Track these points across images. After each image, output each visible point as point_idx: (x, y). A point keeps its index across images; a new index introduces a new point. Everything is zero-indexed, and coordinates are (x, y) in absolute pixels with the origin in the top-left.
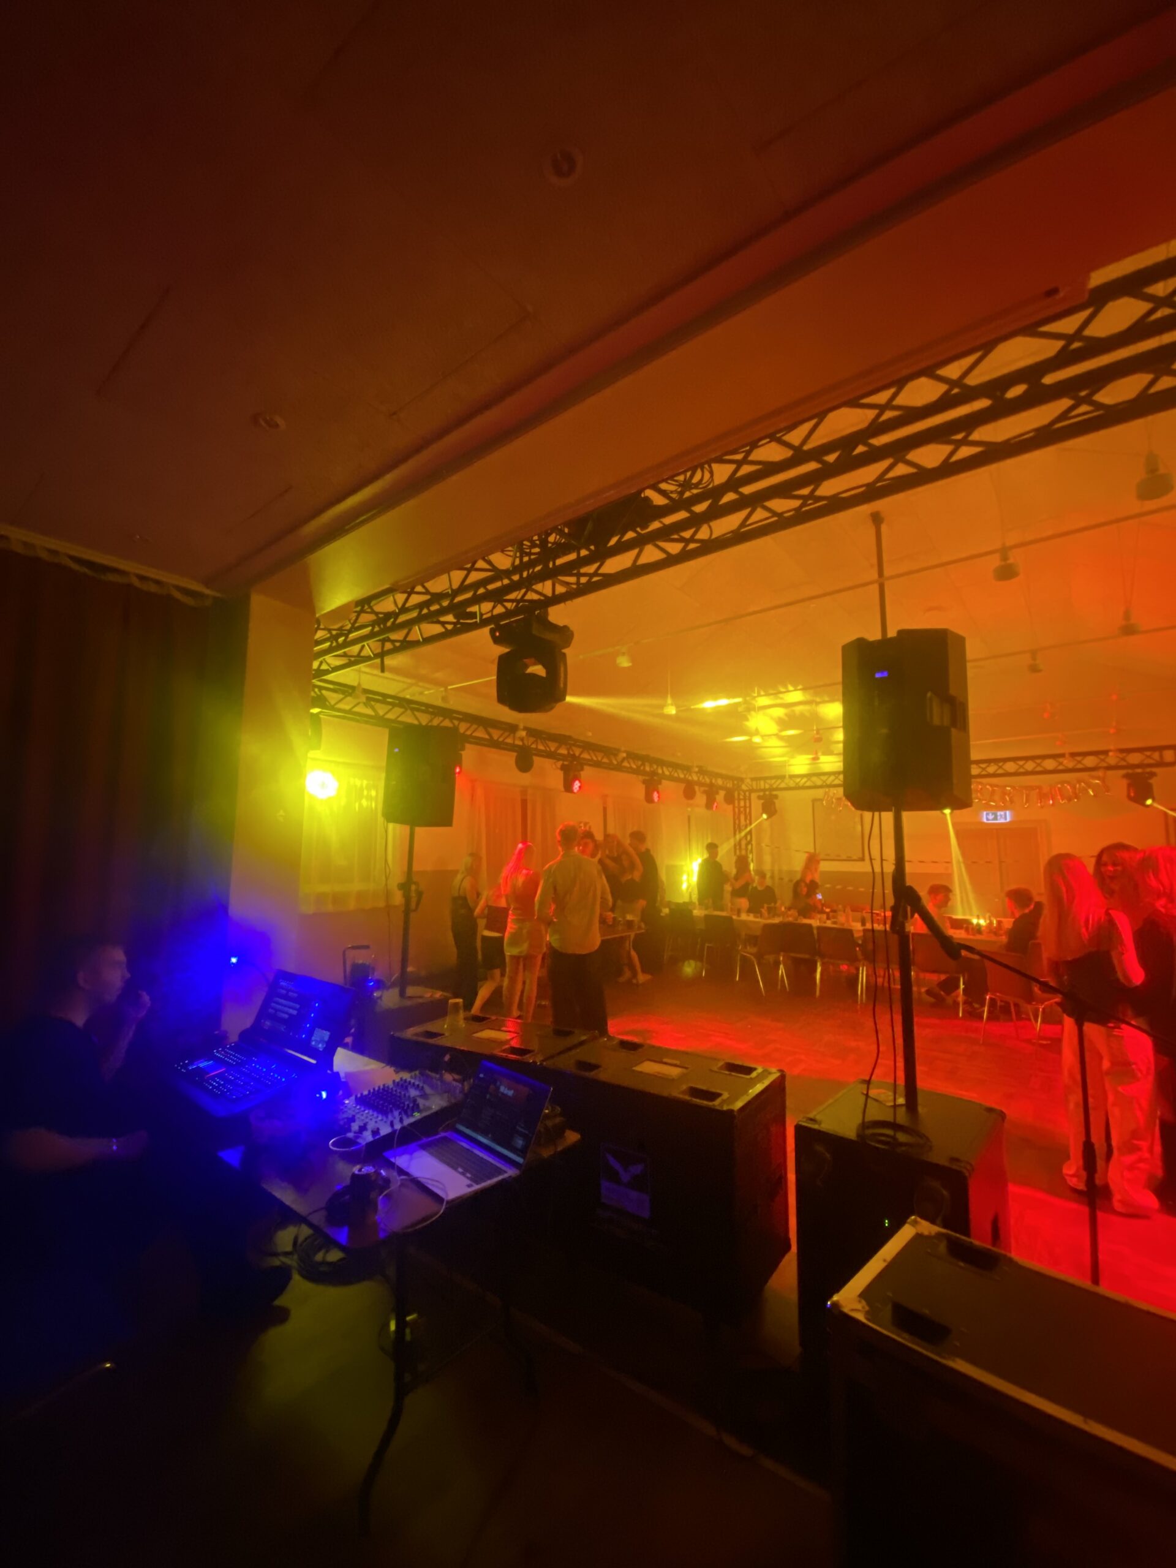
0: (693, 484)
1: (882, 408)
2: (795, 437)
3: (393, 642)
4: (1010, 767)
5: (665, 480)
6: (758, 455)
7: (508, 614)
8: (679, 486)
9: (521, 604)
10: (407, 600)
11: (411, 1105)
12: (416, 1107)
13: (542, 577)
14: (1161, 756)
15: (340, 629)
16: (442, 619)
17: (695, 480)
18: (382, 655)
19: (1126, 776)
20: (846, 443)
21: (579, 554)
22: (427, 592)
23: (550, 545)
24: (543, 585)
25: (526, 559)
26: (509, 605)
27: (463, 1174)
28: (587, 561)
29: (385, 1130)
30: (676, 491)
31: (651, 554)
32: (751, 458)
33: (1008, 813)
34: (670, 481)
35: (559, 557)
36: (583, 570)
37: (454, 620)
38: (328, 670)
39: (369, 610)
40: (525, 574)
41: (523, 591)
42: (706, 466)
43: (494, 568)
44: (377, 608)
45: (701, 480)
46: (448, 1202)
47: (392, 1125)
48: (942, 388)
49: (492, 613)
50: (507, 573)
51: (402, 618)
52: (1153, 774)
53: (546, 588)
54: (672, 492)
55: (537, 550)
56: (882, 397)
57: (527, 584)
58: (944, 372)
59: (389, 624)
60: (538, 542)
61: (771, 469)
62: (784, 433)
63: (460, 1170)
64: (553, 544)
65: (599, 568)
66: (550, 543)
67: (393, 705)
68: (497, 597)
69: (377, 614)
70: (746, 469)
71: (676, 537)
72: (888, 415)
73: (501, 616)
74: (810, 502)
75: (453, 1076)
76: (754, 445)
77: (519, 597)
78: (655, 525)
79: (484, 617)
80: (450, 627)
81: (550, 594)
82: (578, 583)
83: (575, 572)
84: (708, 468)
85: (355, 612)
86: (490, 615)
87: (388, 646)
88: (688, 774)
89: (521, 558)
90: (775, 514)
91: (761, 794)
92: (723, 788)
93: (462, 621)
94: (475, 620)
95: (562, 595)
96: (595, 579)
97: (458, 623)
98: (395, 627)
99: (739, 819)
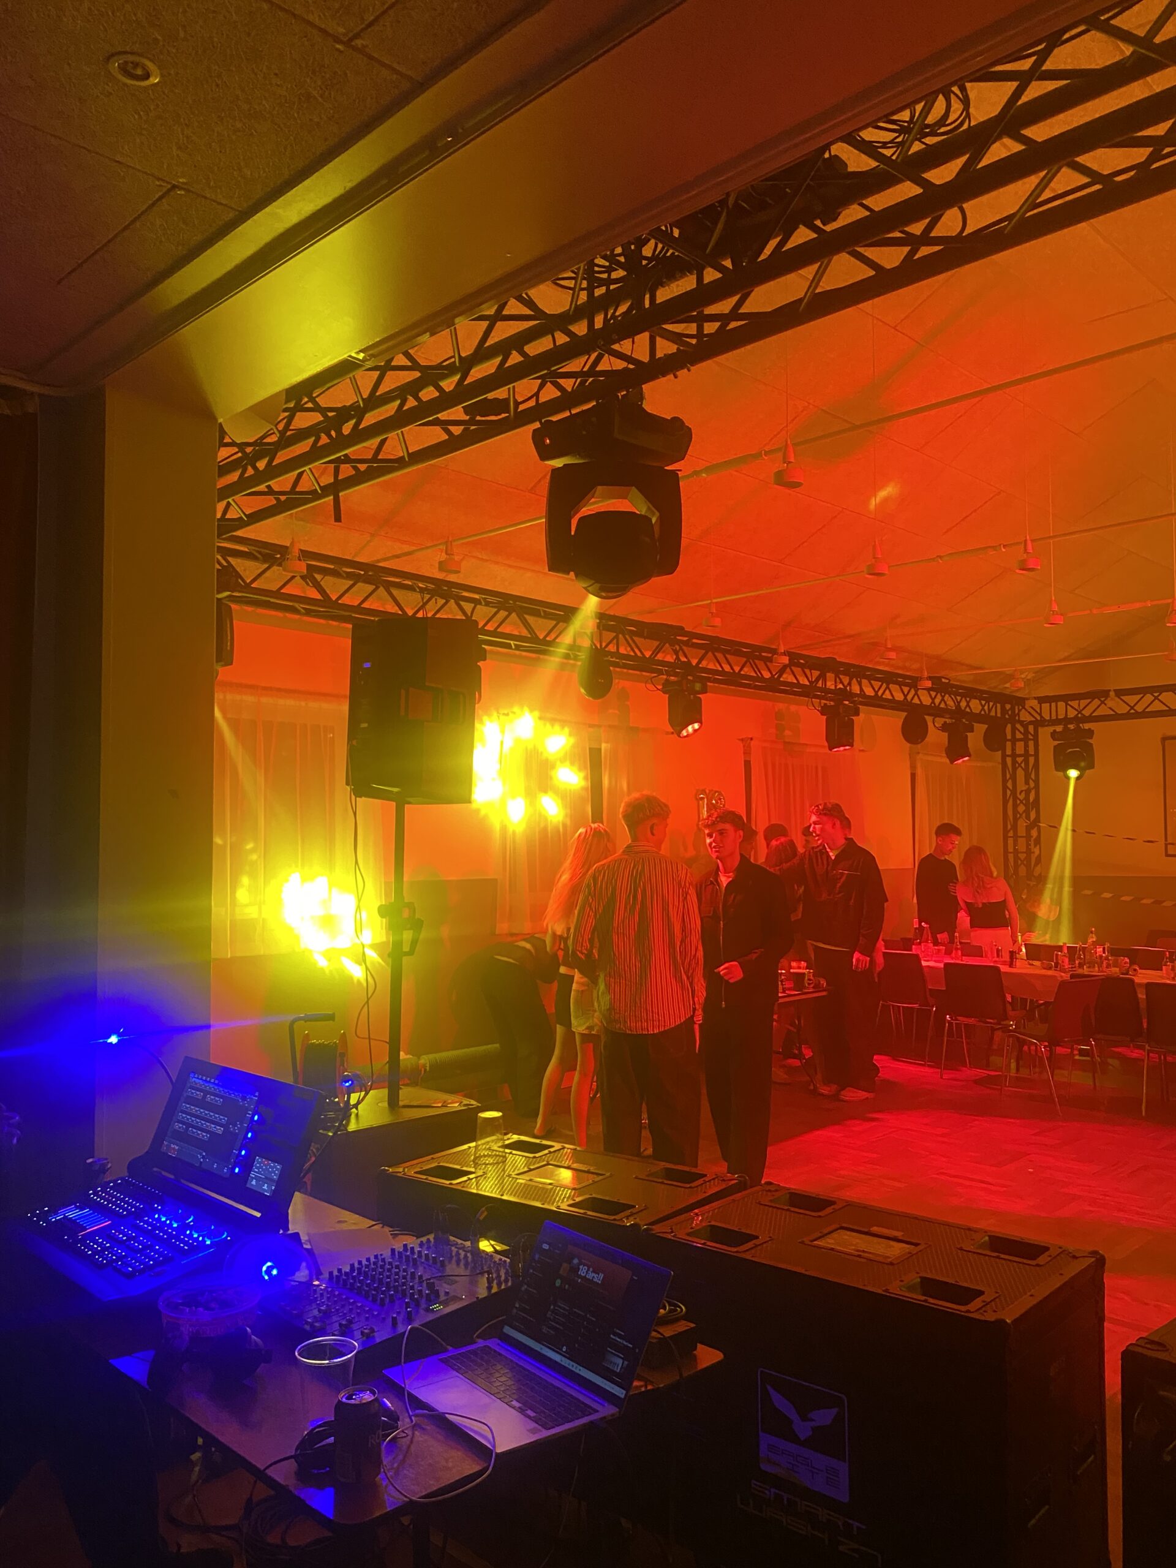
0: (928, 126)
3: (355, 462)
5: (873, 123)
6: (1062, 58)
7: (566, 400)
8: (900, 131)
9: (590, 380)
10: (378, 383)
11: (426, 1292)
12: (434, 1295)
13: (627, 328)
16: (443, 416)
17: (932, 118)
18: (335, 488)
21: (700, 279)
22: (415, 366)
23: (645, 263)
24: (633, 342)
25: (599, 292)
26: (568, 384)
27: (523, 1411)
28: (717, 291)
29: (384, 1334)
30: (891, 142)
31: (844, 271)
32: (1048, 66)
34: (881, 125)
35: (662, 285)
36: (710, 310)
37: (466, 417)
38: (241, 520)
39: (310, 405)
40: (599, 322)
41: (594, 356)
42: (955, 89)
43: (539, 313)
44: (323, 402)
45: (945, 116)
46: (499, 1456)
47: (394, 1325)
49: (537, 400)
50: (562, 321)
51: (370, 418)
53: (638, 347)
54: (885, 145)
55: (620, 273)
57: (602, 340)
59: (347, 430)
60: (622, 259)
61: (1088, 85)
62: (1114, 12)
63: (518, 1404)
64: (651, 260)
65: (741, 303)
66: (646, 258)
67: (356, 579)
68: (544, 368)
69: (323, 411)
70: (1036, 90)
71: (894, 234)
73: (553, 406)
76: (1055, 40)
77: (586, 368)
78: (852, 214)
79: (521, 408)
80: (457, 430)
81: (646, 359)
82: (700, 334)
84: (958, 92)
85: (285, 410)
86: (532, 403)
87: (346, 471)
88: (913, 692)
89: (590, 290)
90: (1095, 176)
91: (1059, 728)
92: (980, 718)
93: (478, 418)
94: (503, 415)
95: (668, 357)
96: (733, 325)
97: (472, 421)
98: (359, 435)
99: (1014, 778)
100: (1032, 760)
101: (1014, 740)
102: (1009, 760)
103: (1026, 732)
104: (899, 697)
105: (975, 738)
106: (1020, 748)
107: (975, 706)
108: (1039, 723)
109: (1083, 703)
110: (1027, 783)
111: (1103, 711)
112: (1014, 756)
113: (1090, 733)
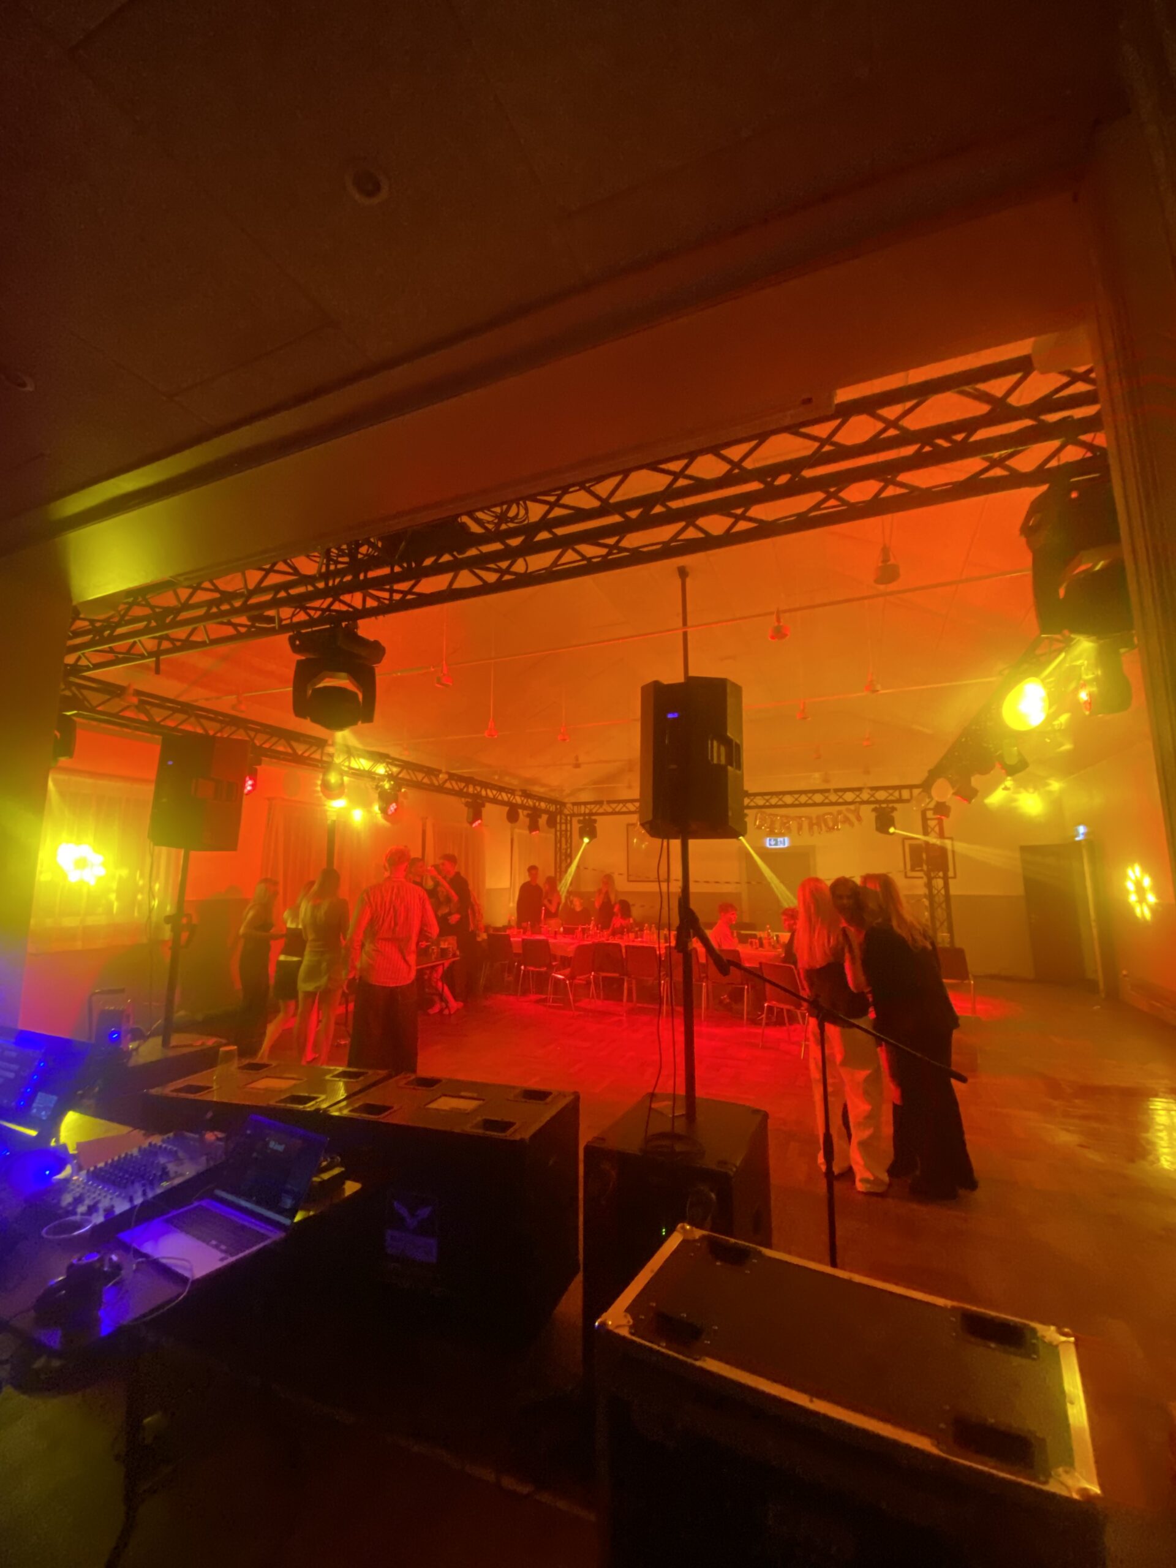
0: (509, 517)
1: (676, 476)
2: (603, 488)
3: (173, 640)
4: (788, 799)
5: (482, 509)
6: (569, 500)
7: (312, 622)
8: (496, 517)
9: (327, 613)
10: (191, 596)
11: (159, 1174)
12: (165, 1175)
13: (350, 589)
14: (900, 794)
15: (107, 620)
16: (234, 620)
17: (511, 514)
18: (157, 654)
19: (874, 810)
20: (645, 502)
21: (392, 569)
22: (216, 589)
23: (360, 556)
24: (352, 597)
25: (332, 567)
26: (313, 613)
27: (216, 1247)
28: (399, 578)
29: (121, 1207)
30: (492, 521)
31: (466, 579)
32: (562, 502)
33: (786, 839)
34: (486, 511)
35: (371, 570)
36: (396, 587)
37: (249, 623)
38: (87, 666)
39: (144, 603)
40: (332, 583)
41: (329, 600)
42: (521, 502)
43: (296, 571)
44: (153, 602)
45: (517, 514)
46: (194, 1282)
47: (131, 1200)
48: (726, 467)
49: (291, 620)
50: (312, 580)
51: (185, 615)
52: (894, 809)
53: (356, 600)
54: (489, 522)
55: (346, 559)
56: (675, 466)
57: (335, 593)
58: (728, 452)
59: (168, 620)
60: (347, 551)
61: (581, 515)
62: (593, 483)
63: (214, 1242)
64: (365, 555)
65: (413, 586)
66: (361, 554)
67: (174, 711)
68: (299, 602)
69: (152, 608)
70: (558, 512)
71: (492, 566)
72: (682, 482)
73: (303, 624)
74: (615, 551)
75: (216, 1135)
76: (565, 490)
77: (325, 606)
78: (473, 552)
79: (284, 623)
80: (243, 630)
81: (360, 607)
82: (391, 599)
83: (388, 587)
84: (523, 505)
85: (125, 603)
86: (288, 621)
87: (166, 645)
88: (513, 797)
89: (328, 566)
90: (584, 558)
91: (581, 818)
92: (546, 811)
93: (256, 624)
94: (271, 625)
95: (373, 608)
96: (409, 596)
97: (253, 626)
98: (176, 624)
99: (560, 842)
100: (569, 833)
101: (561, 823)
102: (558, 833)
103: (566, 820)
104: (506, 799)
105: (543, 820)
106: (563, 827)
107: (543, 805)
108: (573, 815)
109: (593, 806)
110: (566, 844)
111: (601, 811)
112: (561, 831)
113: (595, 821)
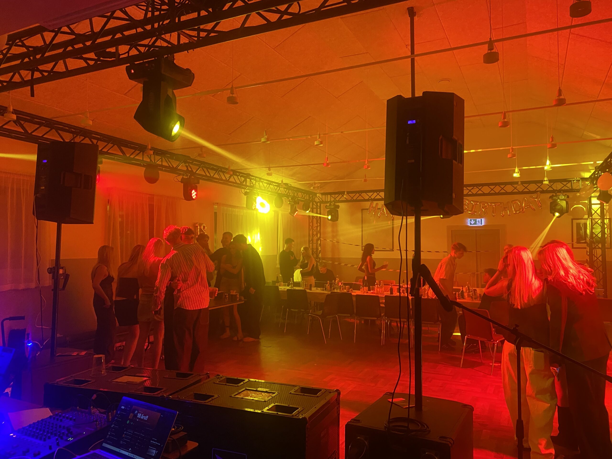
3: (41, 72)
4: (486, 190)
7: (141, 56)
9: (152, 49)
10: (54, 38)
13: (169, 29)
16: (85, 56)
18: (31, 83)
22: (72, 32)
24: (171, 35)
25: (157, 13)
26: (142, 49)
31: (255, 20)
35: (184, 15)
36: (202, 27)
37: (96, 58)
39: (20, 43)
40: (156, 25)
41: (154, 39)
43: (130, 19)
44: (27, 43)
49: (128, 54)
50: (141, 23)
51: (50, 53)
53: (173, 37)
55: (166, 7)
59: (38, 57)
65: (216, 26)
67: (41, 124)
68: (132, 41)
69: (27, 47)
71: (274, 9)
73: (135, 58)
75: (99, 410)
77: (150, 43)
79: (121, 57)
80: (92, 63)
81: (176, 43)
82: (198, 36)
83: (196, 27)
87: (37, 75)
88: (278, 188)
89: (153, 12)
91: (328, 205)
93: (101, 58)
94: (113, 59)
95: (186, 44)
96: (212, 34)
97: (98, 60)
98: (44, 60)
99: (312, 222)
101: (313, 208)
103: (317, 206)
104: (273, 190)
105: (300, 205)
106: (315, 211)
107: (300, 195)
109: (336, 196)
110: (317, 224)
111: (343, 199)
113: (338, 206)
